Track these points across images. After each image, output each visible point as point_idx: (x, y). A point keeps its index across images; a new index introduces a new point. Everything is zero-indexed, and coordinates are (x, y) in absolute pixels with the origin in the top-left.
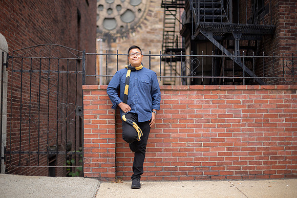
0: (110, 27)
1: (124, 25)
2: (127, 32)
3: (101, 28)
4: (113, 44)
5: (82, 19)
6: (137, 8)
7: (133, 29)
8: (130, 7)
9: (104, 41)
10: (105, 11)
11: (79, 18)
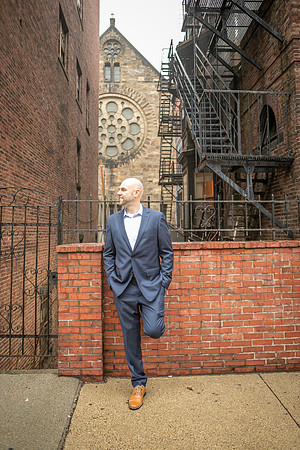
0: (112, 154)
1: (125, 152)
2: (128, 158)
3: (103, 155)
4: (115, 169)
5: (83, 148)
6: (136, 137)
7: (133, 156)
8: (130, 136)
9: (106, 166)
10: (107, 139)
11: (79, 148)
